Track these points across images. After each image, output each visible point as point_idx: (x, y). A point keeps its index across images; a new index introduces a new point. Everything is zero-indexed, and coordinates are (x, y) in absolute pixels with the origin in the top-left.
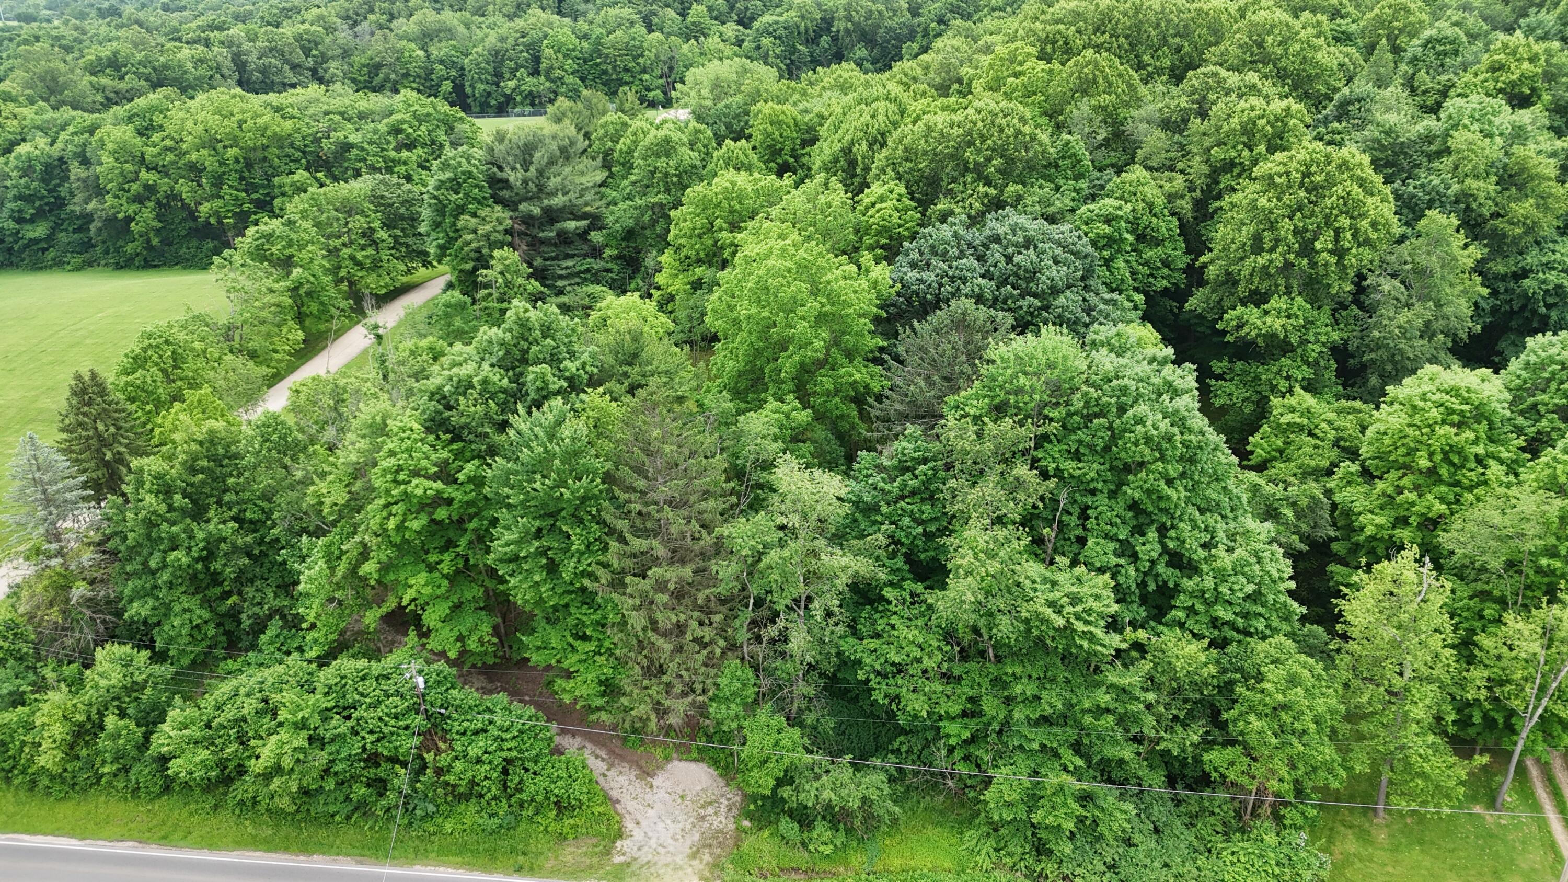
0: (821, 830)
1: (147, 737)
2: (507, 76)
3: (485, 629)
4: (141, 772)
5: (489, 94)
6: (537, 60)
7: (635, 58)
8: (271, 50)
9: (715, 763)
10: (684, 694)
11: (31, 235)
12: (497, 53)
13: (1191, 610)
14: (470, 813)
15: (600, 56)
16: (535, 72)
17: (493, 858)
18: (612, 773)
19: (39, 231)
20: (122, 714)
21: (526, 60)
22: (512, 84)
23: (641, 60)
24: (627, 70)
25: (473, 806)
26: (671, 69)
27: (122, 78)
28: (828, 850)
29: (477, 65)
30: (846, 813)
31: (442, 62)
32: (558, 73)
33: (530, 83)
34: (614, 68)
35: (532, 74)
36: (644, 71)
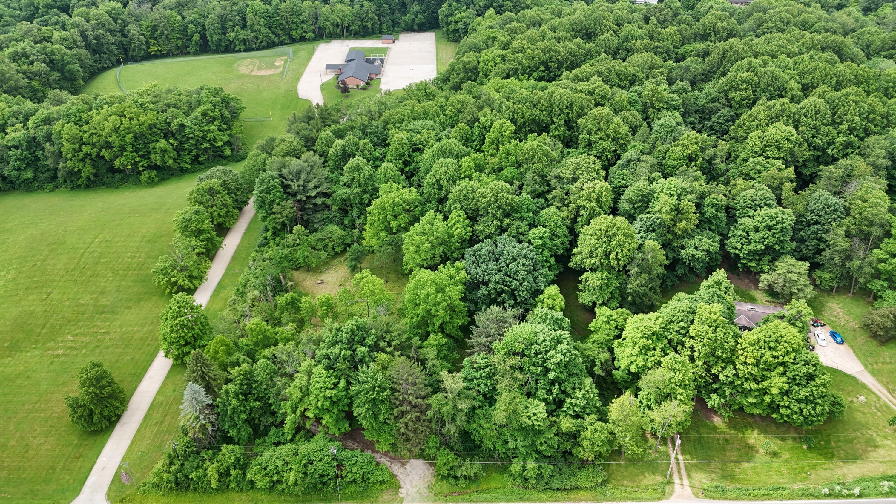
0: (462, 480)
1: (244, 474)
2: (229, 30)
3: (347, 425)
4: (243, 485)
5: (221, 40)
6: (244, 19)
7: (298, 16)
8: (98, 24)
9: (424, 458)
10: (417, 446)
11: (25, 177)
12: (222, 16)
13: (568, 408)
14: (353, 487)
15: (278, 16)
16: (244, 27)
17: (363, 500)
18: (392, 466)
19: (29, 175)
20: (235, 469)
21: (239, 20)
22: (233, 34)
23: (301, 18)
24: (293, 23)
25: (354, 485)
26: (317, 19)
27: (32, 63)
28: (464, 486)
29: (213, 24)
30: (470, 478)
31: (192, 22)
32: (257, 27)
33: (243, 34)
34: (287, 22)
35: (242, 28)
36: (303, 22)
